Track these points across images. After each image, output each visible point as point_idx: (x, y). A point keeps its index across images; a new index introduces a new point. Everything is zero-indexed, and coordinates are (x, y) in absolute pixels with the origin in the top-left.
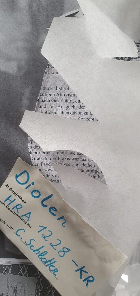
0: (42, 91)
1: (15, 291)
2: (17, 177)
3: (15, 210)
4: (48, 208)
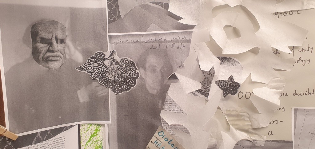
0: (166, 100)
2: (159, 133)
3: (158, 146)
4: (171, 144)
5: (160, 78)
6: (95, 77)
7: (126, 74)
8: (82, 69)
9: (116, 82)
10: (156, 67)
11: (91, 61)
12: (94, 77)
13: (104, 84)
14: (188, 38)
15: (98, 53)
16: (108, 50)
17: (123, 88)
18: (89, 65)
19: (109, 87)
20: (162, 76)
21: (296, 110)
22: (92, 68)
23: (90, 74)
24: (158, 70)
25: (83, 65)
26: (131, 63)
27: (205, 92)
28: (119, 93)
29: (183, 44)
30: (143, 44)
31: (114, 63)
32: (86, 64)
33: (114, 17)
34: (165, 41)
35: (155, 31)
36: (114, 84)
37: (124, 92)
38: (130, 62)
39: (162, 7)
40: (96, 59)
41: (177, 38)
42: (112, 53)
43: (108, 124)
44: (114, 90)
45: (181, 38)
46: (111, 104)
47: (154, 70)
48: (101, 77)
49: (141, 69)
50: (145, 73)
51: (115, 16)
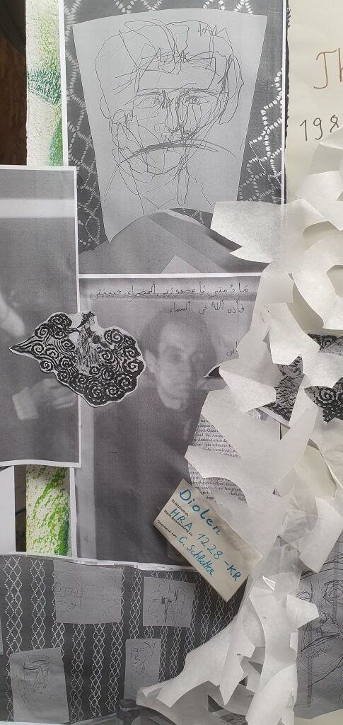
1: (176, 595)
2: (181, 494)
3: (179, 521)
4: (205, 520)
5: (189, 375)
6: (50, 368)
7: (116, 362)
8: (22, 349)
9: (95, 379)
10: (180, 350)
11: (40, 334)
12: (47, 368)
13: (68, 384)
14: (251, 290)
15: (56, 316)
16: (79, 311)
17: (108, 393)
18: (38, 342)
19: (78, 391)
20: (193, 370)
22: (43, 348)
23: (40, 361)
24: (185, 357)
25: (24, 342)
26: (127, 341)
27: (283, 409)
28: (99, 403)
29: (240, 302)
30: (154, 300)
31: (90, 340)
32: (32, 339)
33: (91, 238)
34: (202, 296)
35: (181, 273)
36: (89, 384)
37: (110, 402)
38: (125, 339)
39: (199, 220)
40: (53, 331)
41: (229, 290)
42: (86, 318)
43: (75, 469)
44: (89, 398)
45: (236, 289)
46: (81, 426)
47: (176, 358)
48: (63, 369)
49: (148, 353)
50: (156, 364)
51: (95, 236)
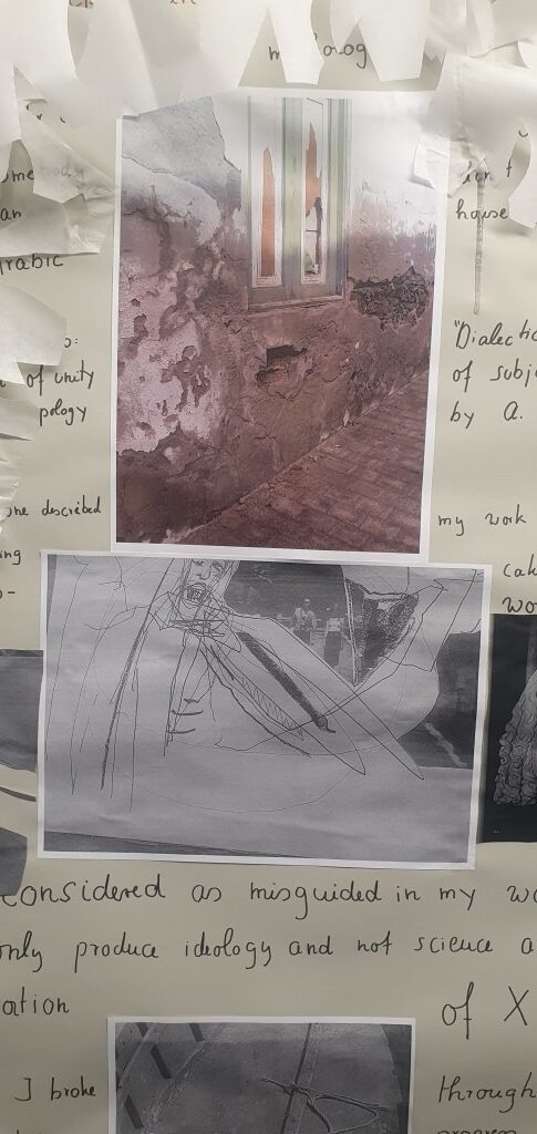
21: (52, 559)
